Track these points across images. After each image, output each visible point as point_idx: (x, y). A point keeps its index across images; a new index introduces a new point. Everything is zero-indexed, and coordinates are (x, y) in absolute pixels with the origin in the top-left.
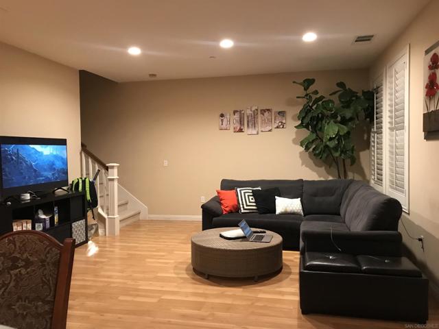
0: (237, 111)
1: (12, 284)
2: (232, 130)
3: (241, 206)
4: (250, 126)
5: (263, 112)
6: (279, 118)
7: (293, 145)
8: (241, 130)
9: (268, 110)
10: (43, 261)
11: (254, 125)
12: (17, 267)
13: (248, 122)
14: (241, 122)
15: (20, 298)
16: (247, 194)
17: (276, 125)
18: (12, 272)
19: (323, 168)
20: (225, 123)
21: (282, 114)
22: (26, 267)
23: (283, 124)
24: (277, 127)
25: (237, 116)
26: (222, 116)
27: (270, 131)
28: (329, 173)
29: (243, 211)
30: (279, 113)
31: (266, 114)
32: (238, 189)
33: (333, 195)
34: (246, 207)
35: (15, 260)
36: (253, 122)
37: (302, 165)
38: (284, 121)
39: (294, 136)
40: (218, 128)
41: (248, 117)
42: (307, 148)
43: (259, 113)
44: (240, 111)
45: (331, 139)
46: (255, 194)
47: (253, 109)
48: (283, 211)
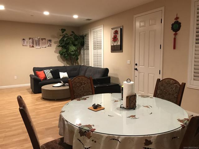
0: (31, 38)
1: (82, 89)
2: (29, 46)
3: (47, 77)
4: (37, 45)
5: (42, 39)
6: (49, 43)
7: (55, 53)
8: (33, 47)
9: (45, 39)
10: (88, 82)
11: (39, 45)
12: (82, 85)
13: (36, 43)
14: (33, 43)
15: (85, 92)
16: (48, 72)
17: (48, 45)
18: (81, 86)
19: (65, 62)
20: (25, 43)
21: (50, 41)
22: (84, 84)
23: (51, 45)
24: (48, 46)
25: (31, 40)
26: (24, 40)
27: (46, 47)
28: (68, 64)
29: (48, 79)
30: (49, 40)
31: (44, 40)
32: (45, 71)
33: (76, 70)
34: (49, 77)
35: (81, 83)
36: (38, 43)
37: (58, 61)
38: (51, 44)
39: (55, 50)
40: (22, 45)
41: (36, 41)
42: (61, 54)
43: (41, 40)
44: (32, 38)
45: (72, 51)
46: (51, 72)
47: (38, 38)
48: (63, 77)
